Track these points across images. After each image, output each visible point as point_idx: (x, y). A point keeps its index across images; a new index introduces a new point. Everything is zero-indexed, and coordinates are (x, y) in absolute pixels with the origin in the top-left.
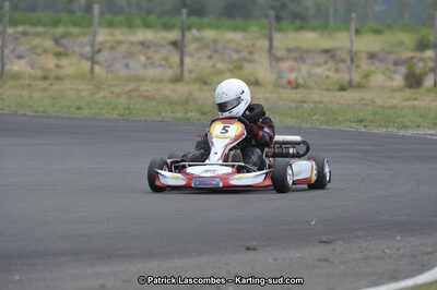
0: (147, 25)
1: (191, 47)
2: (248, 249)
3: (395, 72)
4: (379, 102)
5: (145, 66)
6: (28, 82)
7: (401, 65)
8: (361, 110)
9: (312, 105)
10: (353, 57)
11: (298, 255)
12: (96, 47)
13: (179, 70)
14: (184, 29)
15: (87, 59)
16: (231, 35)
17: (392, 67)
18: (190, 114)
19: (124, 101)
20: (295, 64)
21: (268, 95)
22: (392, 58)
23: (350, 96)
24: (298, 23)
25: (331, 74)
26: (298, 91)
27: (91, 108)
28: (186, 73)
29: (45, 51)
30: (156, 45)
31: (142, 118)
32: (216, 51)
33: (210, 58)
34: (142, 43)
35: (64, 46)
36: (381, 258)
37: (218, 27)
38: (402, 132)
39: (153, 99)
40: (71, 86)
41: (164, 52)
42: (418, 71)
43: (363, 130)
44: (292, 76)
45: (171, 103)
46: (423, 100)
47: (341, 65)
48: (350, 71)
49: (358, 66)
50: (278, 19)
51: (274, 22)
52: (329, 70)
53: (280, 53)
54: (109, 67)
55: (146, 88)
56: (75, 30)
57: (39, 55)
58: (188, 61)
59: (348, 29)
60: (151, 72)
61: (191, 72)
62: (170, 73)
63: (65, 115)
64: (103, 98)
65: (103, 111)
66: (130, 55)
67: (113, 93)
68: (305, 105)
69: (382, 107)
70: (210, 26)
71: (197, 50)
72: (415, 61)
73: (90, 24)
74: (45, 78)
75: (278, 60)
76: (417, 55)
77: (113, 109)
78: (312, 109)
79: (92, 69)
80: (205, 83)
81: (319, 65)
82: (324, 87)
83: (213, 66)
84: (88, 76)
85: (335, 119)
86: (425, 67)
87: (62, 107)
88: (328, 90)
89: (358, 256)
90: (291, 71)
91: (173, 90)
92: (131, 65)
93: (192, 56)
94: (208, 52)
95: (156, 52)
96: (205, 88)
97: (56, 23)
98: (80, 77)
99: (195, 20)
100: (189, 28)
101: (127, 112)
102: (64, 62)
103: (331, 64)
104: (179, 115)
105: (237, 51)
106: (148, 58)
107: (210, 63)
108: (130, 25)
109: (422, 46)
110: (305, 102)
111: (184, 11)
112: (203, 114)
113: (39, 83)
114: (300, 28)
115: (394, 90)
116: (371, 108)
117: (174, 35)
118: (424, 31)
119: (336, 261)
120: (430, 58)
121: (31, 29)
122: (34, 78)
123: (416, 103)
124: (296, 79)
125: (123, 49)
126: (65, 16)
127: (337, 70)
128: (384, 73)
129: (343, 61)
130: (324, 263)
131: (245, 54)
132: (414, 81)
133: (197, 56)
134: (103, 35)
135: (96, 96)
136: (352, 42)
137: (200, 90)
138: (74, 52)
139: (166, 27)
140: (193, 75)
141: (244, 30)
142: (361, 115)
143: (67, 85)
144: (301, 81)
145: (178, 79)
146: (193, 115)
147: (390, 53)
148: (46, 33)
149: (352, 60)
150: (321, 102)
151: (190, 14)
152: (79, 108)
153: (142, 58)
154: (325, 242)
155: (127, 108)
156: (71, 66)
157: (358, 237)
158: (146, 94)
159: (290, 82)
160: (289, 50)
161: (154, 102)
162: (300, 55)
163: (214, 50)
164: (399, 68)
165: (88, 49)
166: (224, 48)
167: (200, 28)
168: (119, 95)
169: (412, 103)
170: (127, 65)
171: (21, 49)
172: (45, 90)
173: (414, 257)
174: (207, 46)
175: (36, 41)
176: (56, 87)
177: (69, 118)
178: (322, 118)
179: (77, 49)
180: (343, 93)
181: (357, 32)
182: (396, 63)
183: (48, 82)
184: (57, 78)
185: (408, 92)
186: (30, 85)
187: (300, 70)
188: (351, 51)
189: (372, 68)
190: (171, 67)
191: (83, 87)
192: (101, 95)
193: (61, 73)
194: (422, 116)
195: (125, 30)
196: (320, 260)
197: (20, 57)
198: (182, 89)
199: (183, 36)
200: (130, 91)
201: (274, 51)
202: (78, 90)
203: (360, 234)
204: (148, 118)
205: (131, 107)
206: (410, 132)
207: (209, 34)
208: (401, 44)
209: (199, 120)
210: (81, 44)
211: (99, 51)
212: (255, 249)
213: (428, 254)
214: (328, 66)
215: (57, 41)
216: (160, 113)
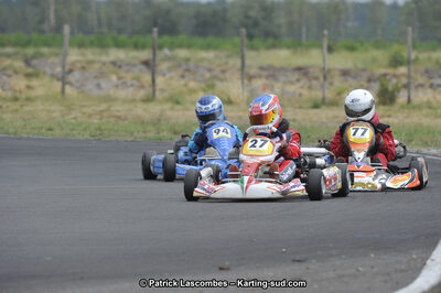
0: (119, 45)
1: (164, 66)
2: (221, 269)
5: (117, 86)
7: (375, 81)
10: (326, 74)
12: (67, 68)
13: (151, 90)
14: (155, 48)
15: (58, 80)
16: (203, 54)
17: (365, 84)
18: (162, 134)
19: (96, 121)
20: (267, 82)
21: (241, 114)
22: (365, 75)
23: (324, 114)
24: (270, 41)
25: (305, 92)
27: (62, 129)
28: (157, 93)
29: (16, 72)
30: (128, 65)
31: (112, 138)
32: (188, 70)
33: (183, 77)
34: (114, 63)
35: (34, 67)
36: (355, 276)
37: (189, 47)
39: (126, 119)
40: (42, 107)
41: (136, 71)
42: (390, 88)
45: (143, 122)
46: (396, 117)
47: (314, 82)
48: (322, 87)
49: (331, 84)
50: (250, 36)
51: (246, 40)
52: (302, 87)
53: (253, 71)
54: (80, 88)
55: (119, 108)
56: (45, 50)
57: (9, 76)
58: (159, 80)
59: (320, 46)
60: (122, 93)
61: (163, 90)
62: (142, 93)
63: (36, 137)
64: (75, 118)
65: (75, 132)
66: (102, 75)
67: (84, 113)
70: (181, 46)
71: (170, 69)
72: (388, 77)
73: (61, 44)
74: (16, 99)
75: (251, 78)
76: (391, 71)
77: (85, 130)
79: (63, 91)
80: (178, 103)
81: (291, 83)
82: (297, 105)
83: (186, 85)
84: (59, 96)
85: (309, 137)
86: (397, 84)
87: (33, 128)
88: (301, 107)
89: (332, 274)
90: (265, 88)
91: (145, 110)
92: (103, 85)
93: (164, 75)
94: (180, 71)
95: (128, 71)
96: (177, 107)
97: (27, 44)
98: (47, 98)
99: (166, 39)
100: (161, 47)
101: (98, 132)
102: (35, 82)
103: (304, 82)
104: (151, 135)
105: (210, 70)
106: (120, 78)
107: (182, 82)
108: (102, 46)
109: (396, 62)
111: (155, 30)
112: (175, 133)
113: (9, 104)
114: (274, 46)
117: (145, 55)
118: (396, 47)
119: (309, 281)
120: (404, 75)
122: (5, 99)
123: (389, 120)
125: (97, 66)
126: (35, 36)
127: (310, 88)
129: (317, 78)
131: (217, 72)
132: (387, 97)
133: (168, 75)
134: (74, 56)
135: (66, 118)
136: (324, 60)
137: (172, 109)
138: (45, 73)
139: (136, 46)
140: (165, 95)
141: (216, 48)
143: (38, 106)
145: (150, 99)
146: (166, 134)
147: (364, 70)
148: (16, 54)
149: (325, 77)
150: (295, 120)
151: (161, 33)
152: (50, 129)
153: (114, 78)
154: (298, 261)
155: (100, 129)
156: (41, 87)
157: (331, 256)
158: (117, 114)
160: (262, 68)
161: (126, 122)
162: (272, 73)
164: (373, 84)
165: (58, 70)
166: (197, 67)
167: (172, 47)
168: (90, 116)
169: (386, 119)
170: (98, 86)
172: (16, 111)
173: (389, 274)
174: (179, 66)
175: (7, 62)
176: (26, 108)
177: (39, 139)
179: (48, 70)
180: (316, 111)
181: (330, 50)
182: (369, 80)
183: (19, 103)
184: (28, 99)
185: (382, 109)
186: (1, 106)
187: (273, 87)
188: (324, 69)
189: (346, 85)
190: (142, 87)
191: (53, 108)
192: (71, 116)
193: (32, 94)
195: (97, 50)
198: (154, 109)
199: (154, 55)
200: (102, 111)
201: (246, 70)
202: (48, 111)
203: (334, 252)
204: (120, 139)
205: (103, 127)
207: (182, 53)
208: (374, 60)
210: (51, 63)
211: (71, 71)
212: (228, 269)
213: (401, 271)
214: (301, 84)
215: (27, 62)
216: (132, 134)
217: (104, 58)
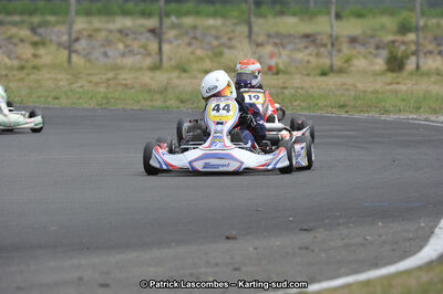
0: (125, 13)
2: (228, 238)
3: (376, 56)
4: (361, 86)
5: (123, 55)
7: (383, 48)
8: (343, 95)
9: (293, 91)
10: (334, 41)
11: (278, 243)
12: (74, 36)
15: (65, 48)
16: (211, 22)
17: (374, 51)
19: (102, 89)
20: (276, 50)
22: (373, 42)
23: (331, 82)
24: (278, 7)
25: (312, 59)
26: (280, 76)
27: (68, 98)
28: (165, 57)
29: (22, 41)
30: (134, 33)
31: (120, 106)
32: (195, 38)
33: (190, 44)
34: (120, 31)
35: (40, 35)
36: (363, 245)
38: (383, 117)
40: (48, 76)
41: (143, 40)
42: (400, 55)
43: (345, 115)
44: (273, 62)
45: (150, 91)
46: (405, 84)
47: (322, 50)
48: (330, 54)
49: (339, 51)
50: (258, 4)
51: (253, 8)
52: (310, 55)
53: (261, 39)
54: (87, 56)
55: (125, 76)
56: (52, 18)
57: (15, 45)
59: (329, 13)
62: (148, 61)
64: (81, 87)
66: (108, 43)
67: (90, 82)
68: (286, 91)
69: (365, 92)
71: (176, 37)
72: (397, 44)
73: (67, 12)
74: (22, 68)
75: (259, 45)
76: (399, 38)
77: (91, 98)
78: (293, 96)
80: (185, 71)
81: (299, 50)
82: (305, 73)
83: (193, 53)
84: (66, 65)
85: (317, 105)
86: (406, 50)
87: (39, 97)
88: (308, 75)
89: (339, 243)
90: (272, 56)
91: (152, 78)
92: (110, 54)
93: (171, 43)
94: (186, 39)
95: (135, 39)
96: (184, 75)
98: (54, 66)
99: (173, 6)
100: (168, 15)
101: (104, 101)
102: (41, 51)
103: (312, 49)
104: (158, 103)
105: (217, 38)
106: (127, 46)
107: (189, 50)
109: (404, 29)
110: (285, 88)
112: (182, 102)
113: (15, 73)
114: (282, 13)
115: (376, 74)
116: (353, 93)
117: (152, 22)
118: (405, 14)
119: (316, 250)
120: (413, 42)
122: (11, 68)
123: (398, 87)
124: (277, 64)
125: (104, 34)
127: (318, 55)
128: (365, 57)
129: (325, 45)
130: (305, 251)
131: (225, 40)
132: (396, 64)
133: (175, 43)
135: (74, 86)
136: (332, 27)
137: (179, 77)
138: (51, 41)
139: (144, 14)
140: (173, 63)
141: (224, 16)
142: (342, 100)
143: (45, 74)
144: (281, 66)
145: (156, 67)
146: (173, 103)
147: (372, 37)
148: (22, 22)
149: (333, 45)
150: (302, 88)
152: (56, 98)
153: (121, 46)
154: (306, 230)
156: (47, 55)
157: (339, 225)
158: (124, 82)
159: (270, 68)
160: (269, 36)
161: (133, 91)
162: (280, 40)
163: (194, 36)
164: (381, 51)
165: (65, 38)
166: (204, 35)
167: (179, 14)
168: (97, 84)
169: (394, 87)
170: (105, 54)
172: (22, 80)
173: (397, 243)
174: (186, 33)
176: (32, 77)
177: (46, 108)
178: (303, 104)
179: (54, 38)
180: (323, 78)
181: (338, 16)
182: (378, 48)
183: (26, 71)
184: (35, 68)
185: (390, 76)
186: (6, 76)
187: (280, 55)
188: (331, 36)
189: (354, 52)
190: (149, 54)
191: (60, 76)
192: (79, 84)
194: (403, 100)
195: (104, 18)
196: (301, 248)
198: (161, 77)
199: (161, 23)
200: (108, 80)
201: (253, 37)
202: (55, 80)
203: (341, 221)
205: (109, 96)
206: (392, 117)
207: (188, 21)
208: (383, 27)
210: (59, 33)
211: (77, 40)
212: (235, 238)
213: (410, 239)
214: (307, 52)
216: (139, 102)
217: (111, 26)
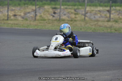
1: (113, 12)
6: (67, 22)
13: (109, 18)
14: (111, 7)
18: (112, 31)
37: (120, 6)
39: (102, 26)
58: (112, 16)
60: (101, 19)
61: (112, 19)
63: (77, 31)
65: (88, 30)
70: (118, 6)
79: (85, 18)
97: (75, 5)
108: (96, 6)
111: (111, 2)
121: (68, 7)
126: (77, 3)
134: (88, 9)
151: (112, 3)
155: (95, 29)
171: (65, 12)
175: (69, 10)
193: (76, 19)
197: (65, 15)
204: (100, 32)
209: (115, 32)
215: (75, 10)
